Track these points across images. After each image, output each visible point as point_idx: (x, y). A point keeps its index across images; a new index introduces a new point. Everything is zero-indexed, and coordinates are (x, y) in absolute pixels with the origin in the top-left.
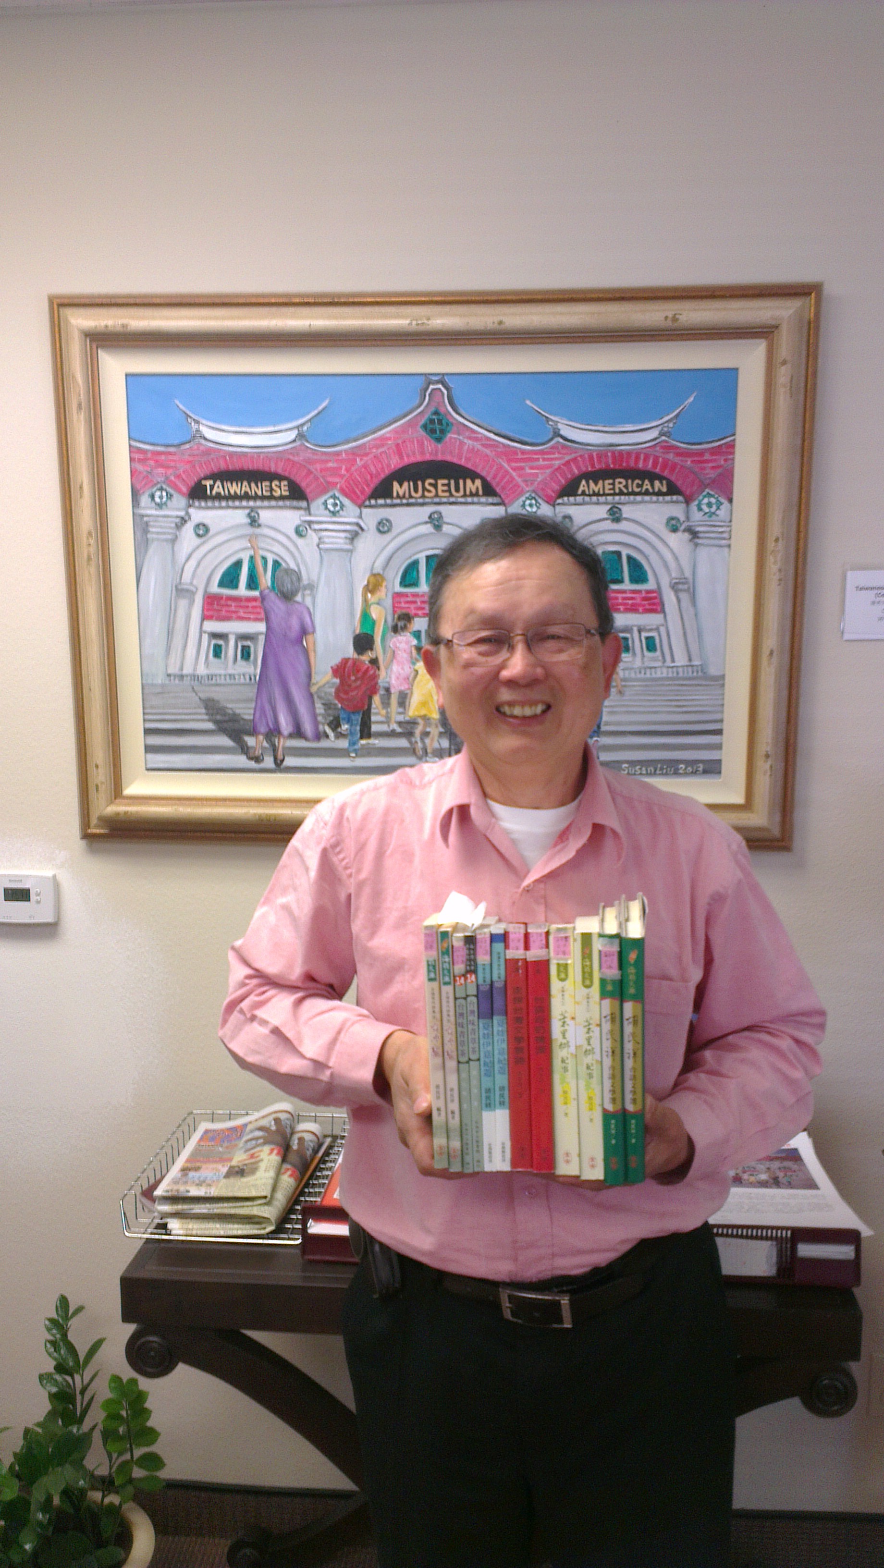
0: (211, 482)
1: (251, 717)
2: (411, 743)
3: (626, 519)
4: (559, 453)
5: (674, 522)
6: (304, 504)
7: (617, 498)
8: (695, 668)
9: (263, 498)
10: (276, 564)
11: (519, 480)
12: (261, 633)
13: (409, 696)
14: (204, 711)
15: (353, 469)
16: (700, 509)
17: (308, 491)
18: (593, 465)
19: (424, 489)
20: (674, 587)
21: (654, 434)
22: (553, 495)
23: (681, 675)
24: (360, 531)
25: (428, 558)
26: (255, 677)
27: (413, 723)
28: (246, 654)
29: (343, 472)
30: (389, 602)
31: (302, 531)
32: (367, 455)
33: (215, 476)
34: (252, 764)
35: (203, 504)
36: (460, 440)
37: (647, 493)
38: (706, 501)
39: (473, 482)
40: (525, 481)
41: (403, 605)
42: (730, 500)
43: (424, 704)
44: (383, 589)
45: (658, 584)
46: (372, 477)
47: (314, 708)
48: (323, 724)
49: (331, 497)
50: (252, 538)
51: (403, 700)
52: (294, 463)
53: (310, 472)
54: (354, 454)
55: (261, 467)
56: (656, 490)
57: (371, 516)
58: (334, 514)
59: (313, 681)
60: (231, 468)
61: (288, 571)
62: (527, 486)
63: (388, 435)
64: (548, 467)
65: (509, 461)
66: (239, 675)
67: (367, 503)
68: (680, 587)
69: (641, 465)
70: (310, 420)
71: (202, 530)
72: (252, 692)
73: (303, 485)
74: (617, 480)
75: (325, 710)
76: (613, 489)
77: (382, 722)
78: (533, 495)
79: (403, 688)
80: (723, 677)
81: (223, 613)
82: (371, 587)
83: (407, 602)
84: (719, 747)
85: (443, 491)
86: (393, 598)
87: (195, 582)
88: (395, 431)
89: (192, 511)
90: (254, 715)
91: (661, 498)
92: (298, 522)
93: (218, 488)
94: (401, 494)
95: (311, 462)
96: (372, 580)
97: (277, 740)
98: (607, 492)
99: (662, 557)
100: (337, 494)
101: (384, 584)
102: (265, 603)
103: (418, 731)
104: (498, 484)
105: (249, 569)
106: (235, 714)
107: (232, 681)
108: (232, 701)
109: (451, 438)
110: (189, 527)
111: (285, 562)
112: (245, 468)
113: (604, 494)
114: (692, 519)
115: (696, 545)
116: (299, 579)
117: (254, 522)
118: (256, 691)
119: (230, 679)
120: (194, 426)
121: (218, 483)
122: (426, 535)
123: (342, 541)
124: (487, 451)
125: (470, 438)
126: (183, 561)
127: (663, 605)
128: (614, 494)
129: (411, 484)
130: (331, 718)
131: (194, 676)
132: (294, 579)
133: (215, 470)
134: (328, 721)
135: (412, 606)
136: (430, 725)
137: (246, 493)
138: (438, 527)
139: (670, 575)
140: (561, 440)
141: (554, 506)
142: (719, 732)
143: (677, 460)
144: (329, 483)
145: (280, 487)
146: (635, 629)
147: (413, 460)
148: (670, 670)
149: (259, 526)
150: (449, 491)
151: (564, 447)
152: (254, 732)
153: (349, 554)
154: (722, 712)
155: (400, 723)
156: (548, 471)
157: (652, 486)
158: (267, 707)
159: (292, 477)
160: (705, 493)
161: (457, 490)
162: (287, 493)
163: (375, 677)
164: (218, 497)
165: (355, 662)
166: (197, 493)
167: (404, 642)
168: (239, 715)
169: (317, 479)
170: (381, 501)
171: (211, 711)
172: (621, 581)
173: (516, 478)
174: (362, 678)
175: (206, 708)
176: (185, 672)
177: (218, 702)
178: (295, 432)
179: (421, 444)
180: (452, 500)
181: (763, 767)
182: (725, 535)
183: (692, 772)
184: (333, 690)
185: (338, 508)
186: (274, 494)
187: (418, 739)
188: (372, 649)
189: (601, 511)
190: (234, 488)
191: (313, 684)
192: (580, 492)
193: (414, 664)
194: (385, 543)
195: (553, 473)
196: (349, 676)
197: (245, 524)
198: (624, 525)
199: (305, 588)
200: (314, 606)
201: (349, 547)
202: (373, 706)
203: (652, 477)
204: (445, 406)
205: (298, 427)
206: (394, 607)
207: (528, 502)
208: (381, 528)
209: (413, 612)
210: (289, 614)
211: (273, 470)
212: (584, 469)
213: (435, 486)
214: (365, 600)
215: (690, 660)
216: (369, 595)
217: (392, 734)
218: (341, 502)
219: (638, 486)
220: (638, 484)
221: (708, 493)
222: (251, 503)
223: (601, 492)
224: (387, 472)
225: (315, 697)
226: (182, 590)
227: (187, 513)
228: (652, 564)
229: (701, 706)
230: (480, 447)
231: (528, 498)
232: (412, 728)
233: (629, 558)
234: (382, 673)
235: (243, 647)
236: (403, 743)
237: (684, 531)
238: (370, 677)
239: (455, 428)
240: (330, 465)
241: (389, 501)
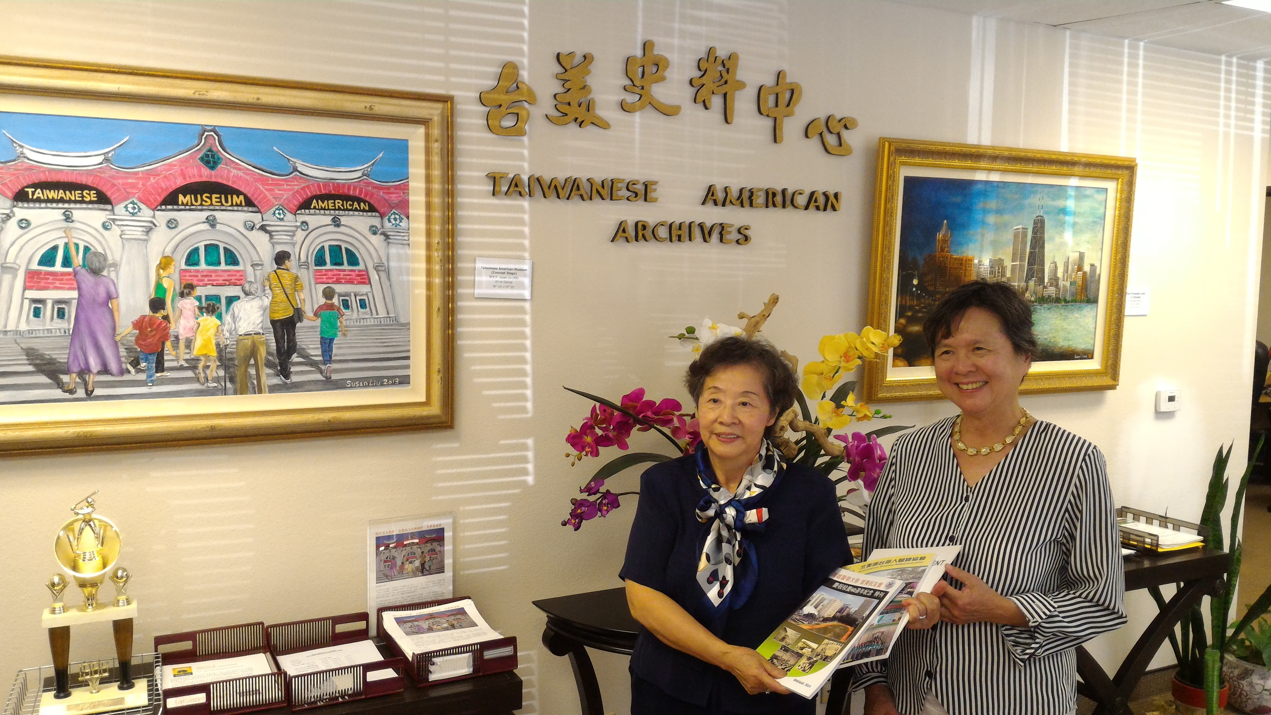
0: (33, 190)
1: (66, 361)
2: (195, 374)
3: (343, 225)
4: (297, 182)
5: (374, 229)
6: (109, 207)
7: (337, 212)
8: (391, 318)
9: (76, 202)
10: (86, 249)
11: (271, 197)
12: (75, 299)
13: (193, 341)
14: (25, 357)
15: (148, 184)
16: (390, 221)
17: (112, 198)
18: (320, 191)
19: (202, 200)
20: (376, 268)
21: (359, 174)
22: (295, 208)
23: (383, 322)
24: (154, 227)
25: (206, 246)
26: (69, 330)
27: (197, 360)
28: (61, 314)
29: (140, 186)
30: (176, 276)
31: (108, 226)
32: (158, 175)
33: (36, 186)
34: (67, 396)
35: (26, 205)
36: (228, 170)
37: (356, 210)
38: (393, 217)
39: (238, 198)
40: (275, 198)
41: (188, 278)
42: (408, 217)
43: (205, 346)
44: (172, 267)
45: (366, 266)
46: (162, 191)
47: (118, 352)
48: (125, 363)
49: (131, 203)
50: (66, 230)
51: (189, 344)
52: (101, 178)
53: (114, 185)
54: (148, 174)
55: (74, 181)
56: (362, 208)
57: (162, 217)
58: (133, 214)
59: (117, 332)
60: (49, 180)
61: (96, 254)
62: (276, 201)
63: (174, 163)
64: (290, 190)
65: (263, 185)
66: (55, 329)
67: (159, 208)
68: (380, 268)
69: (351, 193)
70: (114, 150)
71: (24, 224)
72: (67, 342)
73: (109, 194)
74: (337, 201)
75: (127, 352)
76: (335, 206)
77: (172, 360)
78: (281, 207)
79: (188, 336)
80: (409, 324)
81: (42, 284)
82: (162, 266)
83: (190, 276)
84: (408, 367)
85: (217, 202)
86: (180, 274)
87: (18, 262)
88: (180, 161)
89: (15, 209)
90: (68, 358)
91: (365, 214)
92: (105, 220)
93: (39, 193)
94: (185, 202)
95: (113, 177)
96: (163, 260)
97: (87, 376)
98: (330, 208)
99: (368, 250)
100: (135, 201)
101: (173, 263)
102: (77, 276)
103: (201, 365)
104: (256, 199)
105: (64, 253)
106: (51, 359)
107: (49, 335)
108: (50, 349)
109: (221, 168)
110: (13, 222)
111: (94, 247)
112: (62, 181)
113: (328, 209)
114: (385, 227)
115: (389, 243)
116: (105, 259)
117: (68, 218)
118: (70, 340)
119: (48, 333)
120: (19, 150)
121: (39, 190)
122: (203, 231)
123: (139, 233)
124: (248, 178)
125: (236, 168)
126: (8, 247)
127: (369, 280)
128: (335, 210)
129: (193, 196)
130: (133, 359)
131: (17, 331)
132: (102, 259)
133: (37, 182)
134: (130, 361)
135: (195, 279)
136: (209, 361)
137: (62, 198)
138: (213, 226)
139: (373, 261)
140: (299, 174)
141: (295, 215)
142: (408, 358)
143: (375, 191)
144: (127, 193)
145: (89, 195)
146: (353, 294)
147: (193, 180)
148: (376, 320)
149: (73, 221)
150: (221, 202)
151: (301, 178)
152: (67, 372)
153: (146, 242)
154: (409, 345)
155: (186, 360)
156: (291, 193)
157: (360, 206)
158: (79, 353)
159: (99, 188)
160: (392, 212)
161: (227, 201)
162: (96, 199)
163: (166, 328)
164: (39, 200)
165: (151, 318)
166: (21, 197)
167: (189, 304)
168: (55, 359)
169: (119, 190)
170: (169, 207)
171: (32, 358)
172: (342, 264)
173: (268, 195)
174: (157, 329)
175: (27, 355)
176: (8, 329)
177: (38, 350)
178: (102, 157)
179: (200, 171)
180: (223, 208)
181: (437, 379)
182: (406, 238)
183: (392, 384)
184: (134, 338)
185: (136, 210)
186: (85, 199)
187: (201, 371)
188: (164, 309)
189: (328, 220)
190: (52, 194)
191: (118, 335)
192: (312, 207)
193: (197, 319)
194: (173, 236)
195: (294, 196)
196: (147, 328)
197: (61, 220)
198: (342, 229)
199: (111, 265)
200: (117, 279)
201: (145, 237)
202: (166, 349)
203: (359, 200)
204: (217, 147)
205: (104, 154)
206: (181, 279)
207: (277, 212)
208: (170, 226)
209: (195, 282)
210: (97, 284)
211: (84, 183)
212: (314, 193)
213: (210, 198)
214: (158, 275)
215: (388, 313)
216: (161, 271)
217: (181, 368)
218: (138, 207)
219: (350, 205)
220: (350, 204)
221: (394, 212)
222: (66, 205)
223: (327, 208)
224: (174, 187)
225: (119, 344)
226: (7, 267)
227: (12, 212)
228: (361, 254)
229: (396, 342)
230: (242, 174)
231: (277, 209)
232: (196, 363)
233: (347, 249)
234: (172, 326)
235: (59, 309)
236: (190, 374)
237: (381, 234)
238: (163, 328)
239: (224, 162)
240: (130, 181)
241: (175, 207)
